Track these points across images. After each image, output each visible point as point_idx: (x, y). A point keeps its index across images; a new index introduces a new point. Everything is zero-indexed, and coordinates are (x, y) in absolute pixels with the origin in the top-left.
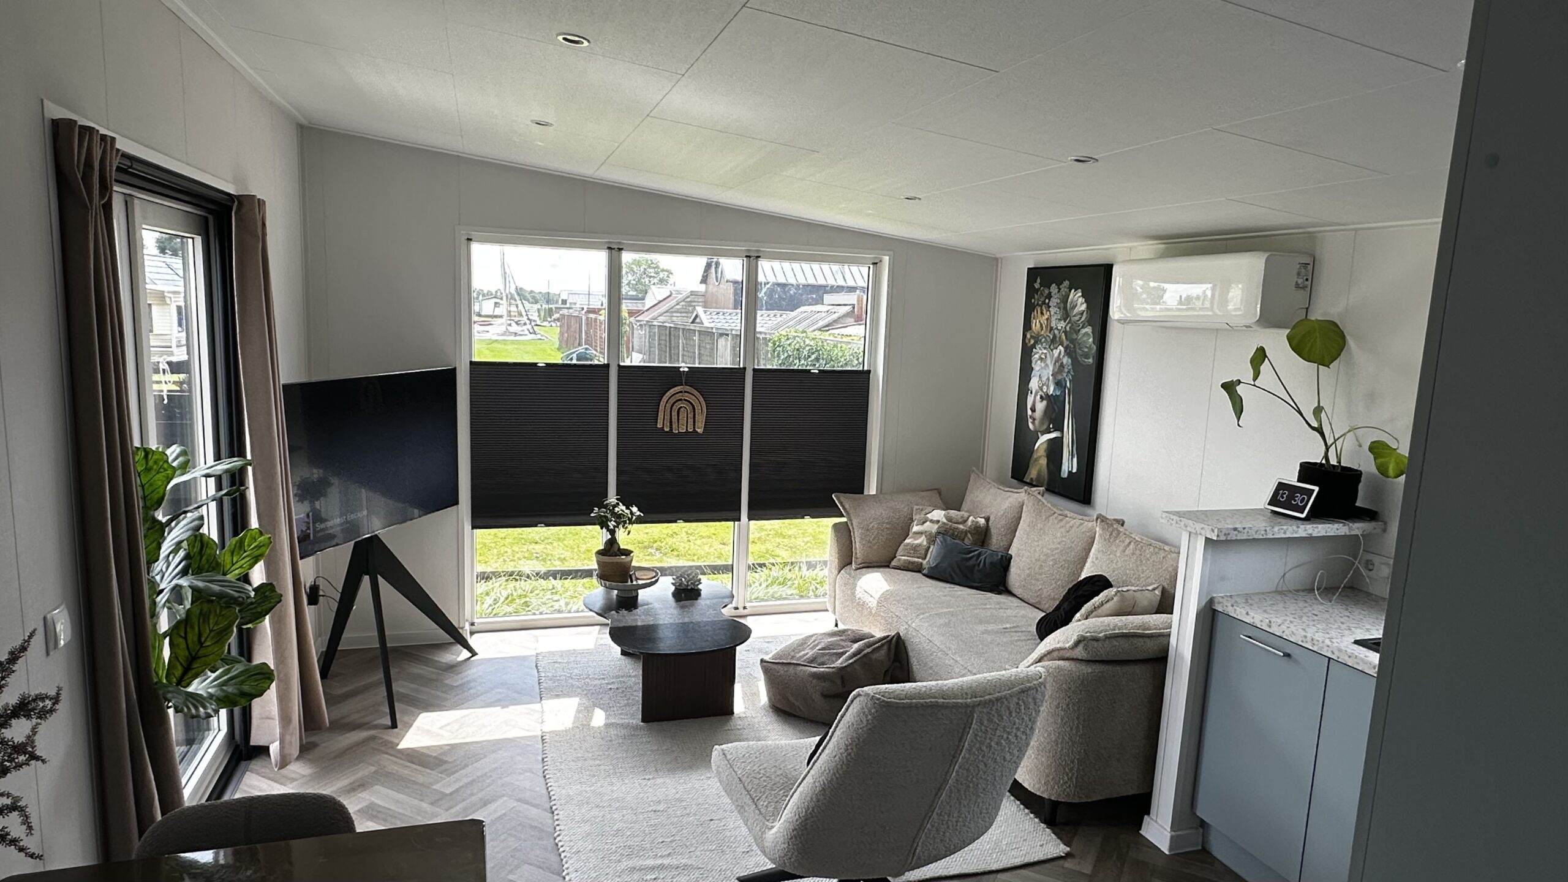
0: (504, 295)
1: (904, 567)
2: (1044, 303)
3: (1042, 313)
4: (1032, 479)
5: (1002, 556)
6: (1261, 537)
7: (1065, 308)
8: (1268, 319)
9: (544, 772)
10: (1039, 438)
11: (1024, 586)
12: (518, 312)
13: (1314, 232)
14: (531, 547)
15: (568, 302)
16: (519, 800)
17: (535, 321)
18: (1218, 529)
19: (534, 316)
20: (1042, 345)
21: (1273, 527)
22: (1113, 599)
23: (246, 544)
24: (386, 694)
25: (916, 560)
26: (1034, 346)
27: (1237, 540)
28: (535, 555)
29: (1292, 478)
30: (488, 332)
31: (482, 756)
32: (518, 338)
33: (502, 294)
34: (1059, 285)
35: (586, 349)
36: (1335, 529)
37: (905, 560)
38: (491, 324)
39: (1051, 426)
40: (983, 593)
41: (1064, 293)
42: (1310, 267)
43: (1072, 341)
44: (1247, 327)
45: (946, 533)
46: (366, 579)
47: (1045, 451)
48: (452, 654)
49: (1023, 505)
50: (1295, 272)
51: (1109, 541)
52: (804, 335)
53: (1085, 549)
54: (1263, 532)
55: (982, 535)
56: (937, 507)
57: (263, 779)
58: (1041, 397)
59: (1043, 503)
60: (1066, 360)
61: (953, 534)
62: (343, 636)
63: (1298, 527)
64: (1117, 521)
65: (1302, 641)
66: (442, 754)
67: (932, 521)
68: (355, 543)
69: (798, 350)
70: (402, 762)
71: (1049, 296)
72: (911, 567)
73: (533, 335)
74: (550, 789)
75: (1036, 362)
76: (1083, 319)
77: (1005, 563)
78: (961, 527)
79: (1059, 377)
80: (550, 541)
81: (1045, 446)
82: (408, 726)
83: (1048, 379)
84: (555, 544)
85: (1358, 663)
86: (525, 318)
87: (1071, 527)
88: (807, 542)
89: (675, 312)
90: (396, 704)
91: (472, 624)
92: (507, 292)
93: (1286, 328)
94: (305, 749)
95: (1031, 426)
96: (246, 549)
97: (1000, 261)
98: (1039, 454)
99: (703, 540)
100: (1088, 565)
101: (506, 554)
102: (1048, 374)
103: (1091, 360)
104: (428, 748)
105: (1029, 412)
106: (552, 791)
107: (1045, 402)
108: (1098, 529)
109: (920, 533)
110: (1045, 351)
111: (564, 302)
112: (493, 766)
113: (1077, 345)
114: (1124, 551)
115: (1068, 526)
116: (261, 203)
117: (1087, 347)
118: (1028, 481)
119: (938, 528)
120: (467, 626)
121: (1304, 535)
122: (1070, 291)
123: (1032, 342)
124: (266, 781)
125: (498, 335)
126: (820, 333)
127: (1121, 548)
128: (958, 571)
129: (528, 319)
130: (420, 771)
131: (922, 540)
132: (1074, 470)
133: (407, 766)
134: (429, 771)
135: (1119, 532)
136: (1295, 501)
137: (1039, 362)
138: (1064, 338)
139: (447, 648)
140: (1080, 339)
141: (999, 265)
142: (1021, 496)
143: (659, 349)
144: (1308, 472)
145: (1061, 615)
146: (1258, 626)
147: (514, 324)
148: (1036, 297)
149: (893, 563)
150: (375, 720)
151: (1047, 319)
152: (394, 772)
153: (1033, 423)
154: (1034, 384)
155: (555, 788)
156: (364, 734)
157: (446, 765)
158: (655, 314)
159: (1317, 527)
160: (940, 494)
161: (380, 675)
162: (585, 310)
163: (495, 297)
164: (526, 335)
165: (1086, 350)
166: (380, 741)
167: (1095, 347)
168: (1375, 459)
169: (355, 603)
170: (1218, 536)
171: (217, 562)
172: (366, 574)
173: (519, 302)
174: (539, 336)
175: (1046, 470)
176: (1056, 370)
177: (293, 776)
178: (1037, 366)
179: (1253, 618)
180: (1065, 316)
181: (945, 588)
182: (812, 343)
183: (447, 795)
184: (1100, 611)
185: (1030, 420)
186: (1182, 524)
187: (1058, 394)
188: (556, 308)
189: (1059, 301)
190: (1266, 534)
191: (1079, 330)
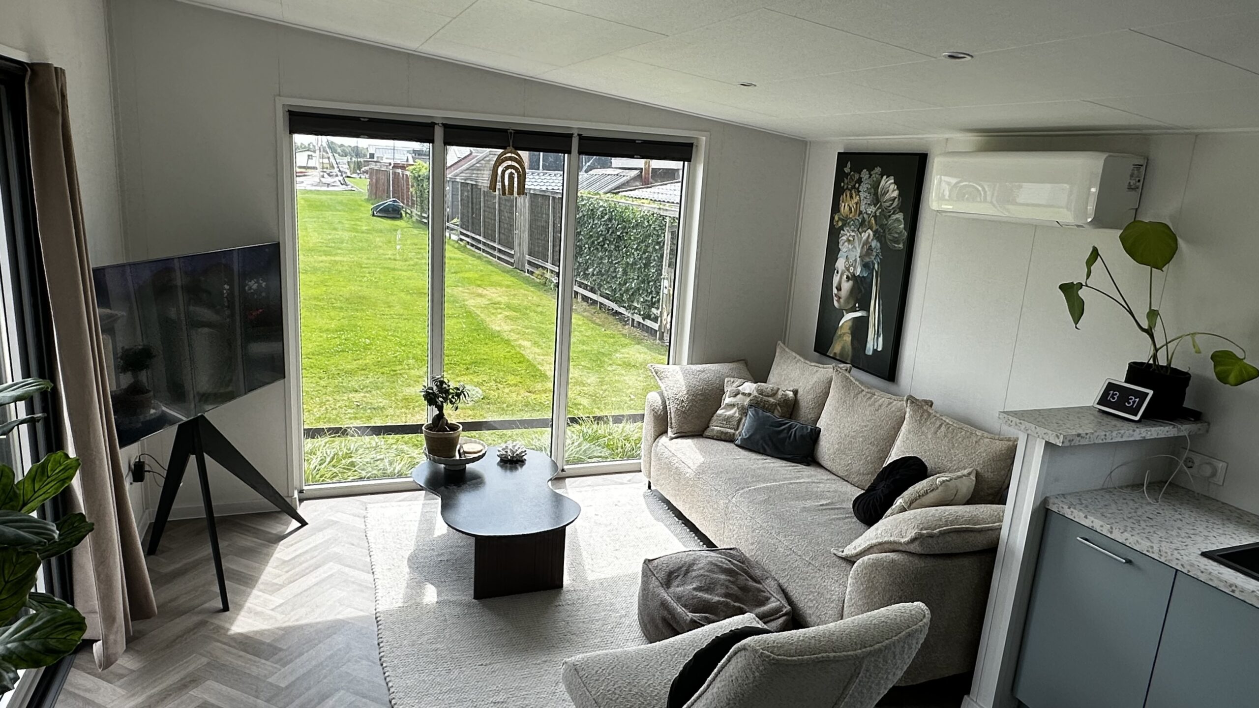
0: (317, 148)
1: (717, 436)
2: (854, 187)
3: (851, 197)
4: (835, 354)
5: (811, 429)
6: (1101, 442)
7: (876, 194)
8: (1100, 221)
9: (380, 660)
10: (843, 316)
11: (833, 460)
12: (330, 164)
13: (1150, 134)
14: (351, 395)
15: (375, 156)
16: (356, 693)
17: (345, 173)
18: (1064, 436)
19: (345, 168)
20: (850, 227)
21: (1112, 432)
22: (938, 488)
23: (49, 469)
24: (215, 572)
25: (729, 430)
26: (842, 228)
27: (1079, 445)
28: (356, 403)
29: (1120, 378)
30: (303, 182)
31: (316, 641)
32: (331, 189)
33: (314, 146)
34: (870, 170)
35: (394, 201)
36: (1165, 432)
37: (718, 431)
38: (304, 176)
39: (857, 305)
40: (793, 464)
41: (875, 179)
42: (1143, 169)
43: (882, 226)
44: (1078, 226)
45: (758, 404)
46: (193, 458)
47: (850, 329)
48: (282, 524)
49: (831, 381)
50: (1130, 172)
51: (920, 423)
52: (598, 196)
53: (894, 428)
54: (1103, 437)
55: (791, 406)
56: (748, 380)
57: (89, 676)
58: (848, 277)
59: (851, 381)
60: (874, 244)
61: (764, 406)
62: (174, 507)
63: (1134, 431)
64: (926, 402)
65: (1148, 551)
66: (275, 640)
67: (744, 394)
68: (180, 426)
69: (592, 210)
70: (235, 651)
71: (860, 181)
72: (723, 437)
73: (344, 186)
74: (388, 679)
75: (843, 244)
76: (893, 206)
77: (815, 435)
78: (772, 400)
79: (867, 260)
80: (369, 389)
81: (850, 324)
82: (240, 607)
83: (856, 260)
84: (374, 392)
85: (1211, 580)
86: (336, 170)
87: (880, 406)
88: (605, 390)
89: (475, 170)
90: (226, 582)
91: (301, 492)
92: (319, 145)
93: (1117, 228)
94: (132, 640)
95: (836, 304)
96: (49, 474)
97: (809, 144)
98: (843, 331)
99: (510, 388)
100: (898, 442)
101: (328, 403)
102: (856, 256)
103: (901, 246)
104: (261, 633)
105: (835, 291)
106: (390, 681)
107: (851, 283)
108: (908, 410)
109: (732, 406)
110: (853, 234)
111: (372, 156)
112: (329, 653)
113: (887, 230)
114: (936, 433)
115: (877, 404)
116: (59, 73)
117: (897, 233)
118: (831, 355)
119: (751, 400)
120: (296, 495)
121: (1138, 438)
122: (882, 177)
123: (840, 224)
124: (92, 677)
125: (312, 185)
126: (612, 195)
127: (933, 430)
128: (770, 443)
129: (340, 171)
130: (255, 662)
131: (733, 412)
132: (880, 349)
133: (240, 656)
134: (263, 661)
135: (929, 414)
136: (1129, 403)
137: (846, 243)
138: (873, 222)
139: (277, 517)
140: (890, 225)
141: (808, 147)
142: (827, 371)
143: (461, 205)
144: (1137, 372)
145: (880, 498)
146: (1099, 531)
147: (326, 175)
148: (846, 181)
149: (707, 433)
150: (205, 602)
151: (857, 204)
152: (227, 663)
153: (838, 301)
154: (840, 264)
155: (393, 679)
156: (196, 619)
157: (281, 653)
158: (458, 171)
159: (1150, 431)
160: (746, 364)
161: (209, 550)
162: (392, 165)
163: (308, 150)
164: (338, 186)
165: (896, 235)
166: (212, 627)
167: (906, 234)
168: (1215, 366)
169: (183, 480)
170: (1063, 442)
171: (15, 493)
172: (193, 454)
173: (330, 155)
174: (349, 188)
175: (850, 347)
176: (864, 252)
177: (121, 671)
178: (844, 247)
179: (1092, 522)
180: (875, 202)
181: (758, 460)
182: (605, 205)
183: (283, 689)
184: (924, 500)
185: (835, 298)
186: (1023, 427)
187: (865, 275)
188: (365, 161)
189: (869, 187)
190: (1106, 439)
191: (890, 216)
